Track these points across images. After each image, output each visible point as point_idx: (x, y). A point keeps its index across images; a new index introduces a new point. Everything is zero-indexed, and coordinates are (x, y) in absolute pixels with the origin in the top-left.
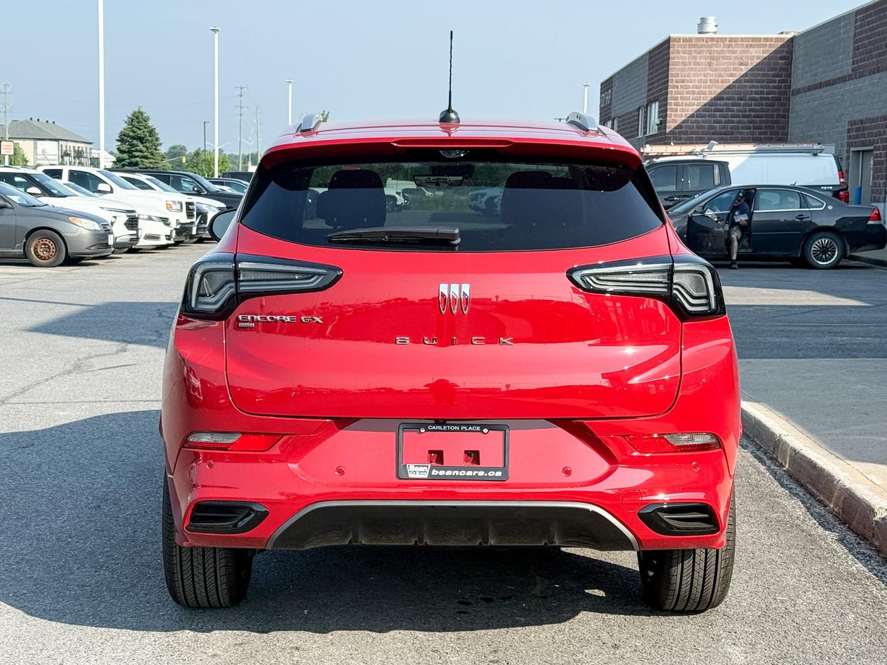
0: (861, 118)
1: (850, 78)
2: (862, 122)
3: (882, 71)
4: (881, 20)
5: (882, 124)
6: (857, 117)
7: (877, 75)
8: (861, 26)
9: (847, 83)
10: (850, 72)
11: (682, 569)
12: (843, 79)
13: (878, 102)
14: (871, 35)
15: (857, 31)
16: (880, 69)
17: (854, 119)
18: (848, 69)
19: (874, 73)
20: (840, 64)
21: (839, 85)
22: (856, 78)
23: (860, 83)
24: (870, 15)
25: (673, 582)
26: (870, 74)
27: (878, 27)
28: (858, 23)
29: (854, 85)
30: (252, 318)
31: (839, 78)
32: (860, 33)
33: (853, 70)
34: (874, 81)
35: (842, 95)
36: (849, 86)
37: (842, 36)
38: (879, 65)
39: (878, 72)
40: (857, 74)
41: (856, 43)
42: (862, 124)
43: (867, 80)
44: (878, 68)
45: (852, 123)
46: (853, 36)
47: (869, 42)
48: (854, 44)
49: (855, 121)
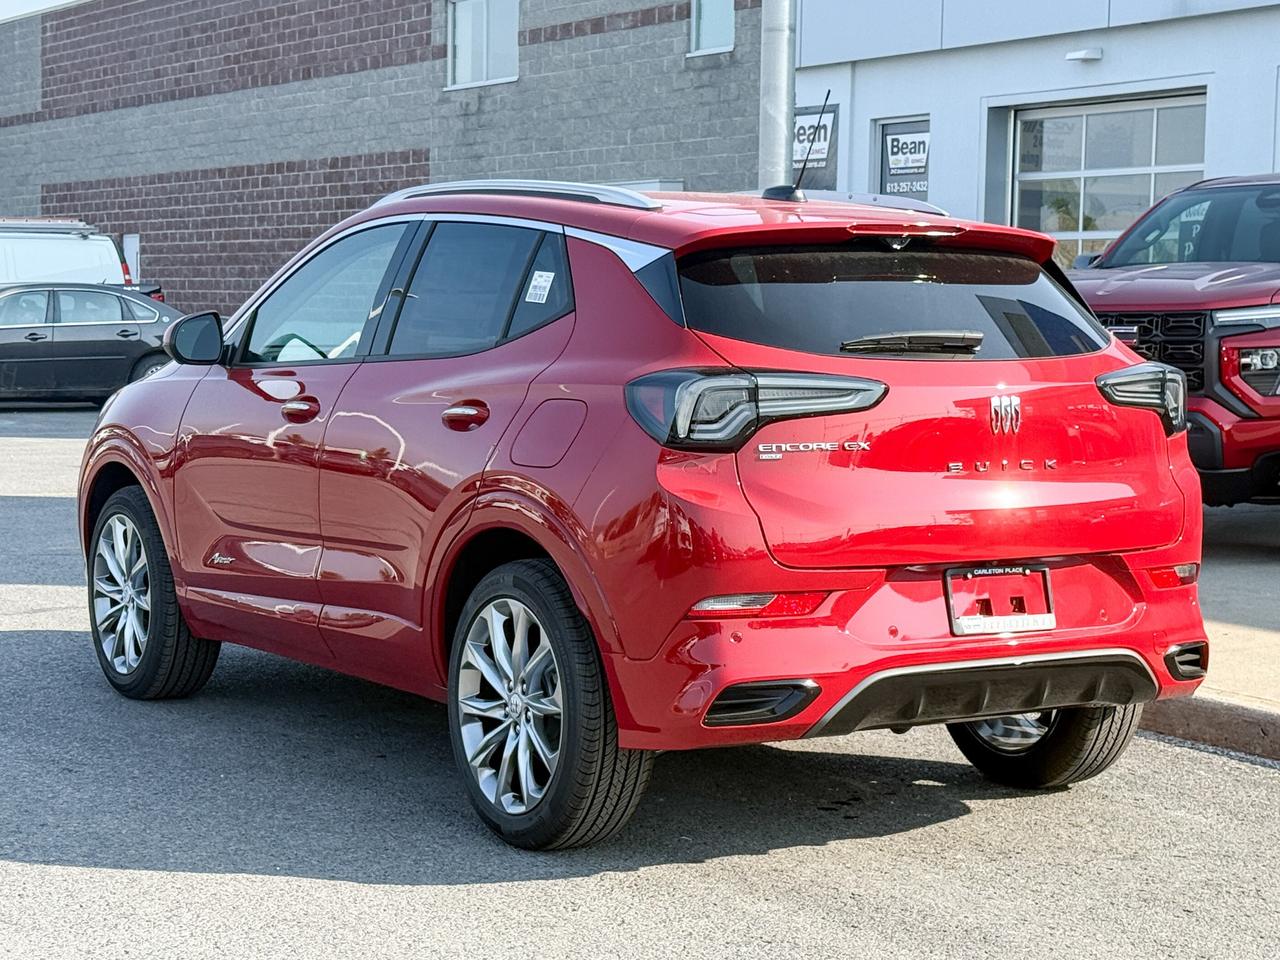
0: (65, 181)
1: (38, 117)
2: (68, 187)
3: (102, 110)
4: (91, 32)
5: (109, 193)
6: (59, 179)
7: (92, 116)
8: (55, 39)
9: (33, 124)
10: (39, 109)
11: (1100, 729)
12: (27, 119)
13: (96, 157)
14: (75, 53)
15: (48, 46)
16: (98, 107)
17: (53, 182)
18: (35, 104)
19: (86, 112)
20: (17, 94)
21: (17, 128)
22: (51, 118)
23: (58, 126)
24: (72, 24)
25: (1085, 747)
26: (78, 114)
27: (87, 42)
28: (49, 34)
29: (48, 128)
30: (779, 448)
31: (18, 117)
32: (52, 50)
33: (44, 106)
34: (87, 125)
35: (26, 143)
36: (38, 129)
37: (18, 52)
38: (95, 101)
39: (94, 111)
40: (50, 111)
41: (48, 64)
42: (69, 190)
43: (73, 123)
44: (94, 105)
45: (49, 188)
46: (40, 53)
47: (73, 65)
48: (43, 66)
49: (55, 186)
